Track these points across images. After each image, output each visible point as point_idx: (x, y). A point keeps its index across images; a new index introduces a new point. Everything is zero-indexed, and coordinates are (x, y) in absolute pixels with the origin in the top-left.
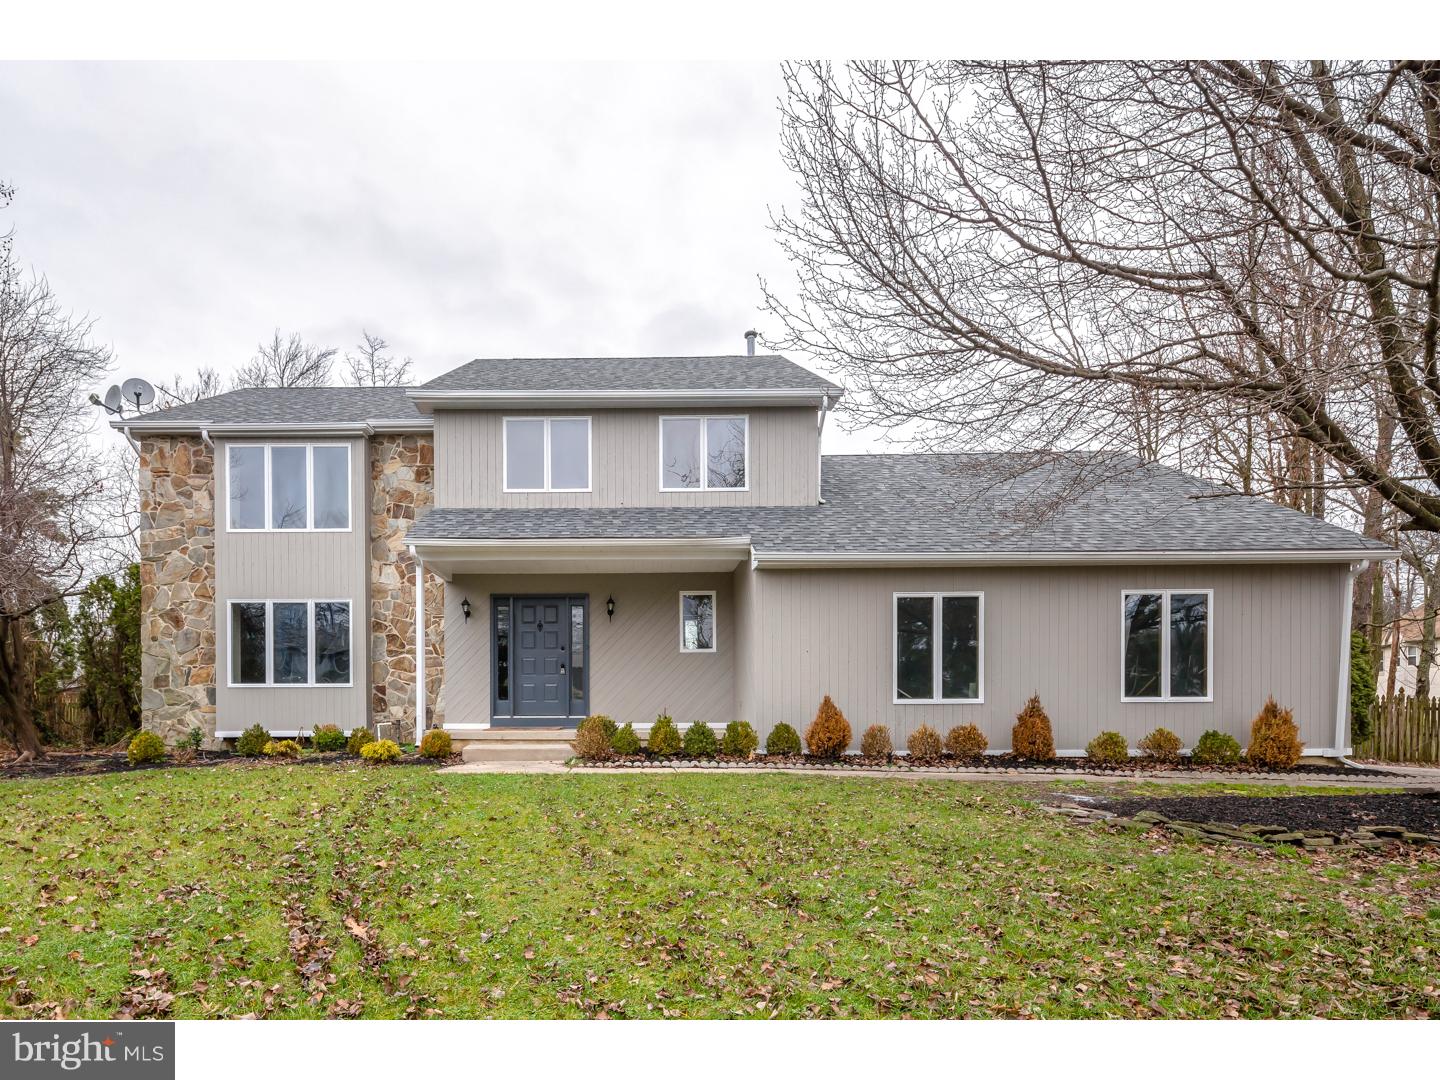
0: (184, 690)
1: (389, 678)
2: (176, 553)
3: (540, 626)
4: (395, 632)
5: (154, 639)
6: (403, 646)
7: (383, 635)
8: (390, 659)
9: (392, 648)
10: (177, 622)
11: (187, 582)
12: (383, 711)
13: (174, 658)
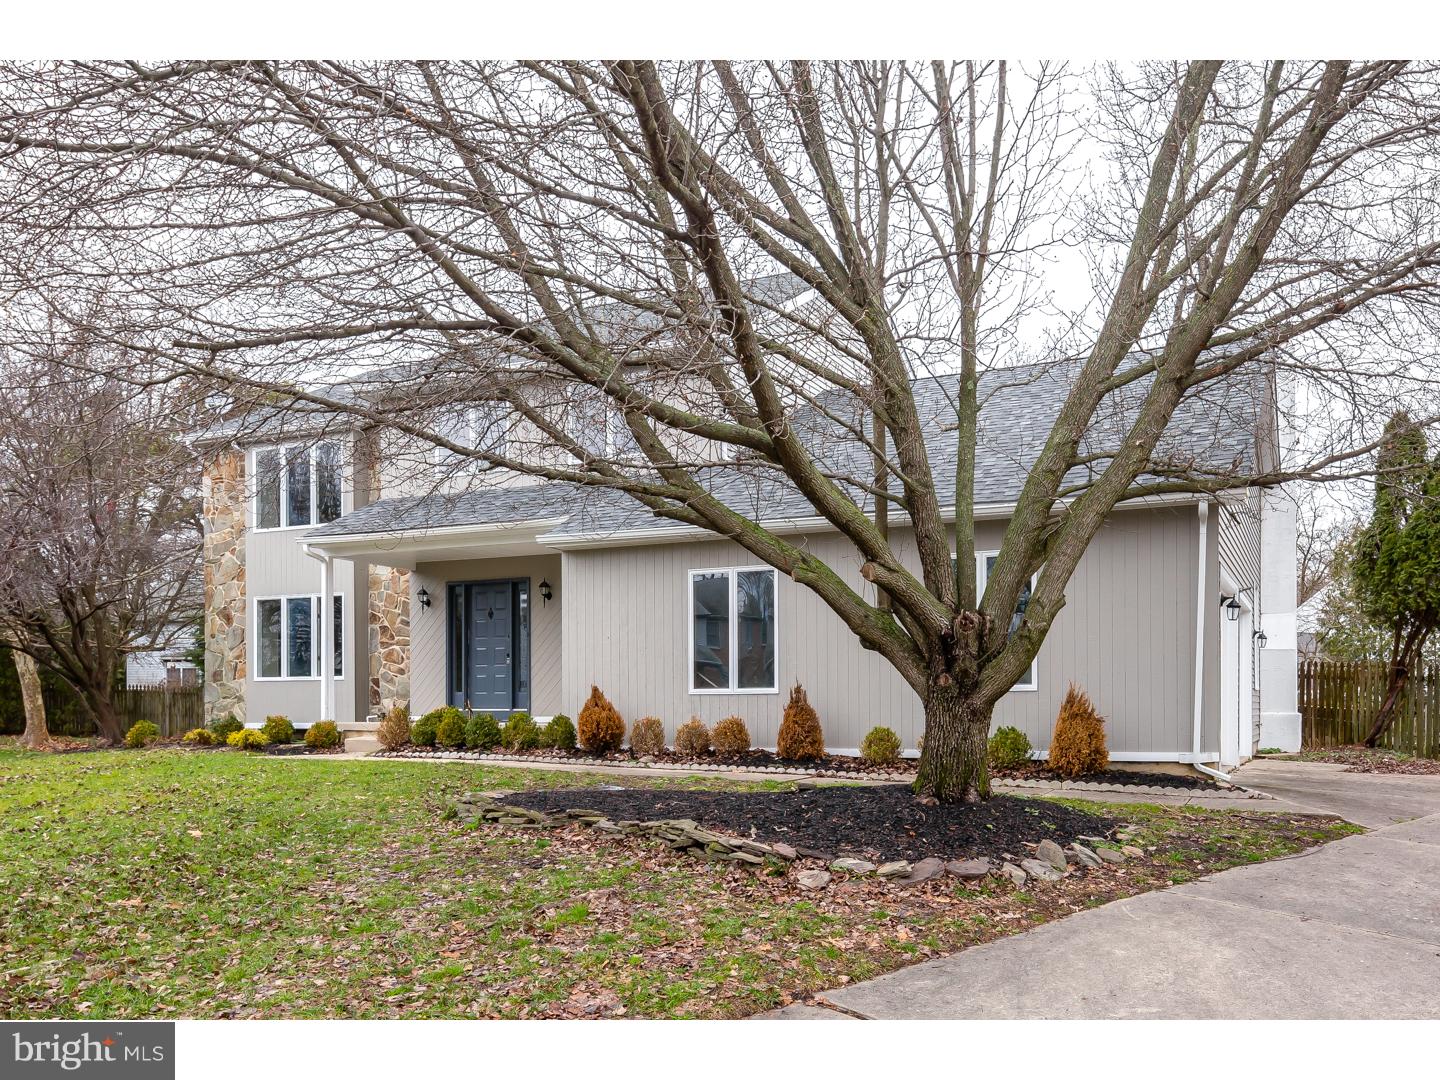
0: (232, 684)
1: (382, 670)
2: (228, 554)
3: (491, 615)
4: (386, 624)
5: (213, 636)
6: (392, 637)
7: (377, 626)
8: (383, 651)
9: (384, 640)
10: (228, 619)
11: (235, 581)
12: (378, 703)
13: (226, 654)
